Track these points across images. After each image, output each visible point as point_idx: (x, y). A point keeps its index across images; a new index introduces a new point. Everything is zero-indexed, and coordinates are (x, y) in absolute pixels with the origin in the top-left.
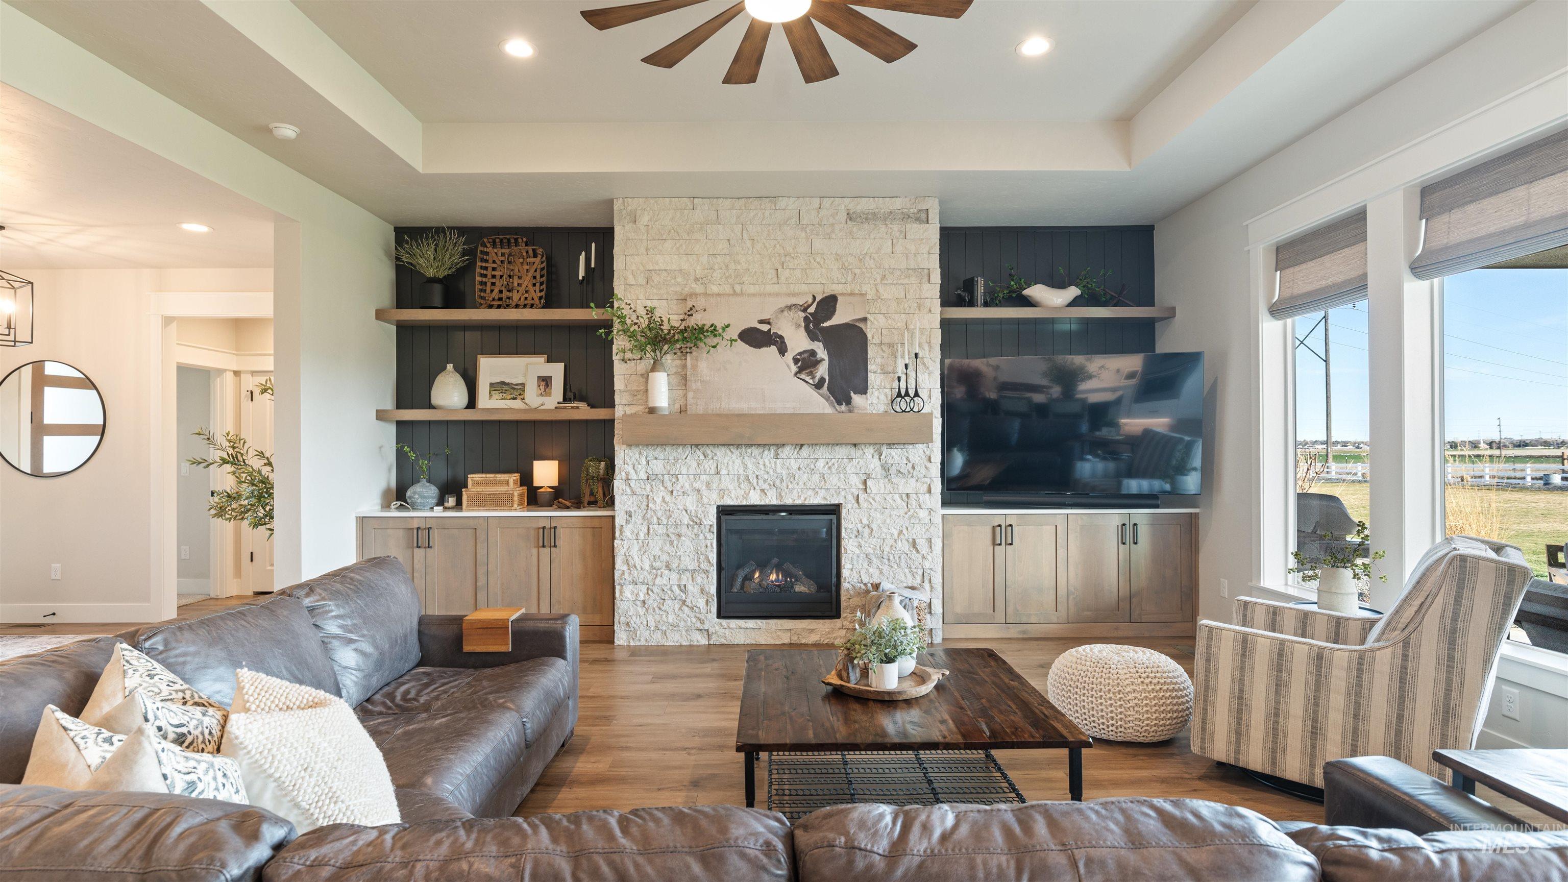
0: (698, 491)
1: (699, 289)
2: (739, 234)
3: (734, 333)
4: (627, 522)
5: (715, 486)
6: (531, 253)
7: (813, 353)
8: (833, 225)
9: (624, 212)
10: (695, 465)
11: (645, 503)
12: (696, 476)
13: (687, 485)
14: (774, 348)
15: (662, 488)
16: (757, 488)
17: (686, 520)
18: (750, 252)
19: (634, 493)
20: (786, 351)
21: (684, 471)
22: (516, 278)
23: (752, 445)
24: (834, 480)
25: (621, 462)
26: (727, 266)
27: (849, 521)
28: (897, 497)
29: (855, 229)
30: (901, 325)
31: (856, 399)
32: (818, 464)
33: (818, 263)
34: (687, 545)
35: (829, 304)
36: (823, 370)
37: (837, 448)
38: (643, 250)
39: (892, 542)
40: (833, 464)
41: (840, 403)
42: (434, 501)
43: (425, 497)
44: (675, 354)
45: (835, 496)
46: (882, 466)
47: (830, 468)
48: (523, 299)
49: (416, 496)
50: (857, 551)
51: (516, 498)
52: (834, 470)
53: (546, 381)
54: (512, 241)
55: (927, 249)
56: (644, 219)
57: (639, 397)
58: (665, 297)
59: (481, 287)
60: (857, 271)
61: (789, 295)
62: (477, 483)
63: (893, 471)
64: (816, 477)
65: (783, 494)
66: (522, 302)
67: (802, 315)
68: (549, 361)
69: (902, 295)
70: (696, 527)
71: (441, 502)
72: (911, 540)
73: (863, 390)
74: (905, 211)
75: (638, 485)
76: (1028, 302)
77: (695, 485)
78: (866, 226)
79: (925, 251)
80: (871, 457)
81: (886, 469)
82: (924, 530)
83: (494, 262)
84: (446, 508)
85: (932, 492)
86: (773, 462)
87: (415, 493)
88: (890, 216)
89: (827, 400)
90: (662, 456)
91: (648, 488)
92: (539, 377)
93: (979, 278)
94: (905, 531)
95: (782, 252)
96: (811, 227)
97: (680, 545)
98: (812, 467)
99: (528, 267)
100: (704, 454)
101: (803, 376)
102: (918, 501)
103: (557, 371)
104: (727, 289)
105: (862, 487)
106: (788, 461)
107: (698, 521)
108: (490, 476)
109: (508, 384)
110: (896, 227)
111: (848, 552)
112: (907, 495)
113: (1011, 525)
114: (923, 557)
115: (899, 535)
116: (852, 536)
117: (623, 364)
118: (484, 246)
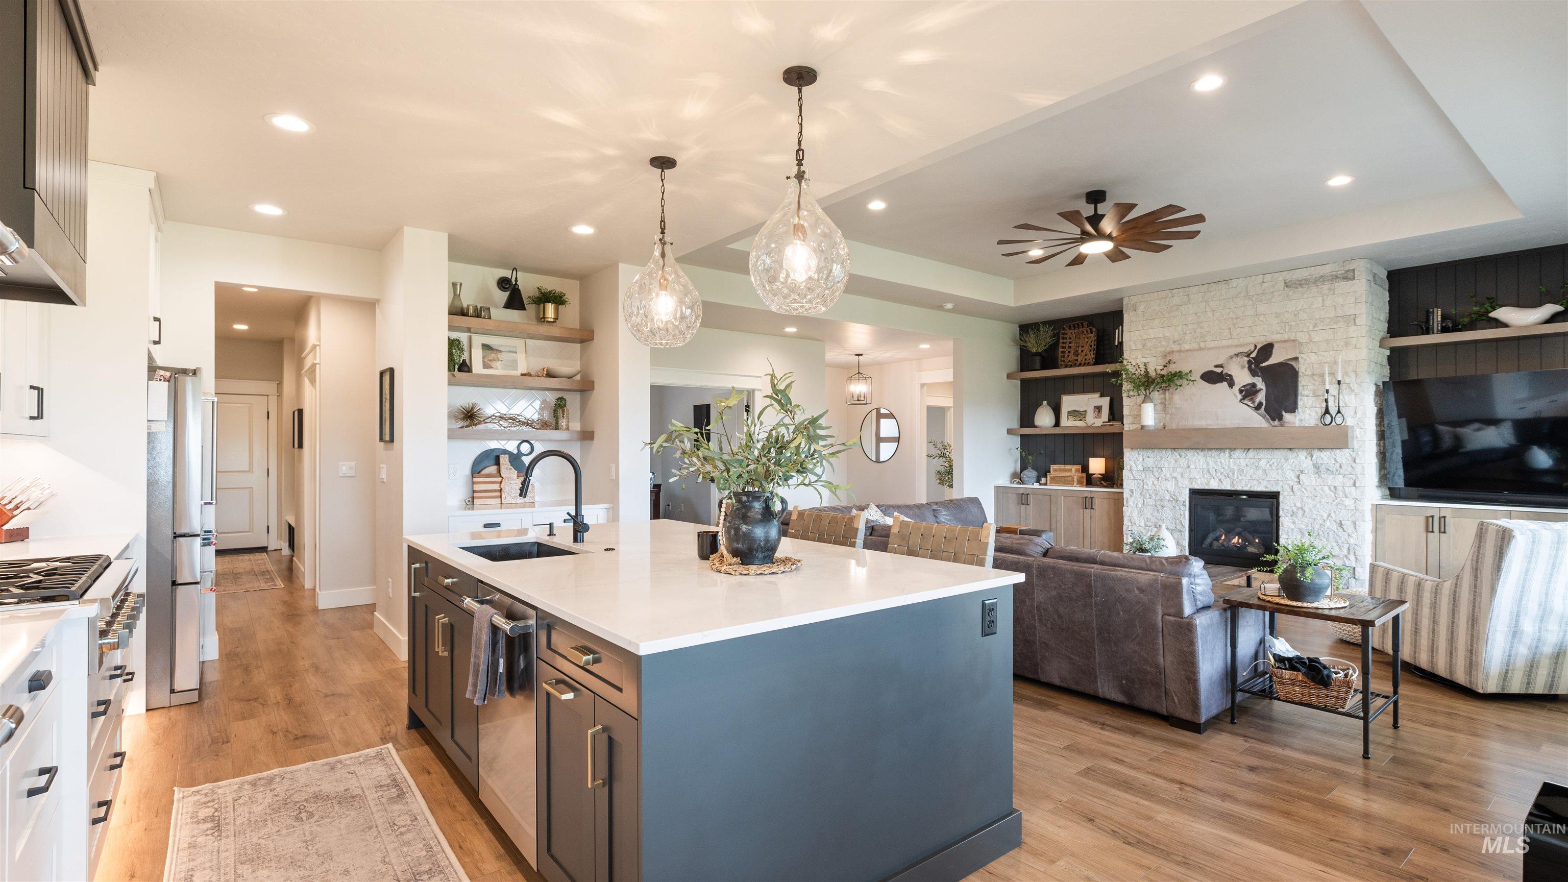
0: (1176, 478)
1: (1176, 347)
2: (1204, 309)
3: (1197, 376)
4: (1131, 496)
5: (1186, 475)
6: (1089, 331)
7: (1254, 385)
8: (1273, 292)
9: (1129, 305)
10: (1173, 461)
11: (1142, 485)
12: (1174, 469)
13: (1168, 475)
14: (1225, 384)
15: (1153, 476)
16: (1216, 478)
17: (1168, 497)
18: (1211, 320)
19: (1135, 479)
20: (1234, 385)
21: (1166, 466)
22: (1081, 347)
23: (1212, 449)
24: (1273, 475)
25: (1127, 459)
26: (1195, 331)
27: (1286, 505)
28: (1326, 488)
29: (1291, 294)
31: (1287, 416)
32: (1261, 463)
33: (1262, 321)
34: (1168, 513)
35: (1267, 350)
36: (1261, 397)
37: (1276, 452)
38: (1140, 327)
39: (1321, 522)
40: (1273, 463)
41: (1273, 420)
42: (1035, 480)
43: (1029, 478)
44: (1158, 391)
45: (1274, 486)
46: (1314, 465)
47: (1270, 465)
48: (1084, 360)
49: (1025, 477)
50: (1293, 526)
51: (1075, 480)
52: (1274, 467)
53: (1098, 409)
54: (1079, 324)
55: (1357, 299)
56: (1141, 308)
57: (1138, 419)
58: (1154, 355)
59: (1062, 355)
60: (1293, 323)
61: (1237, 346)
62: (1055, 470)
63: (1322, 468)
64: (1260, 472)
65: (1235, 483)
66: (1082, 363)
67: (1247, 359)
68: (1101, 396)
69: (1332, 337)
70: (1174, 502)
71: (1038, 481)
72: (1338, 522)
73: (1293, 409)
74: (1333, 273)
75: (1138, 473)
76: (1494, 324)
77: (1174, 475)
78: (1300, 289)
79: (1352, 301)
80: (1304, 458)
81: (1316, 467)
82: (1350, 515)
83: (1070, 338)
84: (1041, 484)
85: (1357, 485)
86: (1227, 460)
87: (1027, 475)
88: (1322, 279)
89: (1264, 417)
90: (1152, 456)
91: (1144, 476)
92: (1095, 406)
93: (1435, 309)
94: (1333, 514)
95: (1234, 316)
96: (1256, 296)
97: (1163, 513)
98: (1257, 465)
99: (1087, 340)
100: (1179, 454)
101: (1246, 402)
102: (1344, 492)
103: (1105, 402)
104: (1195, 346)
105: (1296, 479)
106: (1238, 460)
107: (1177, 498)
108: (1062, 466)
109: (1078, 411)
110: (1325, 287)
111: (1285, 526)
112: (1335, 487)
113: (1444, 517)
114: (1349, 535)
115: (1328, 516)
116: (1289, 515)
117: (1129, 399)
118: (1064, 329)
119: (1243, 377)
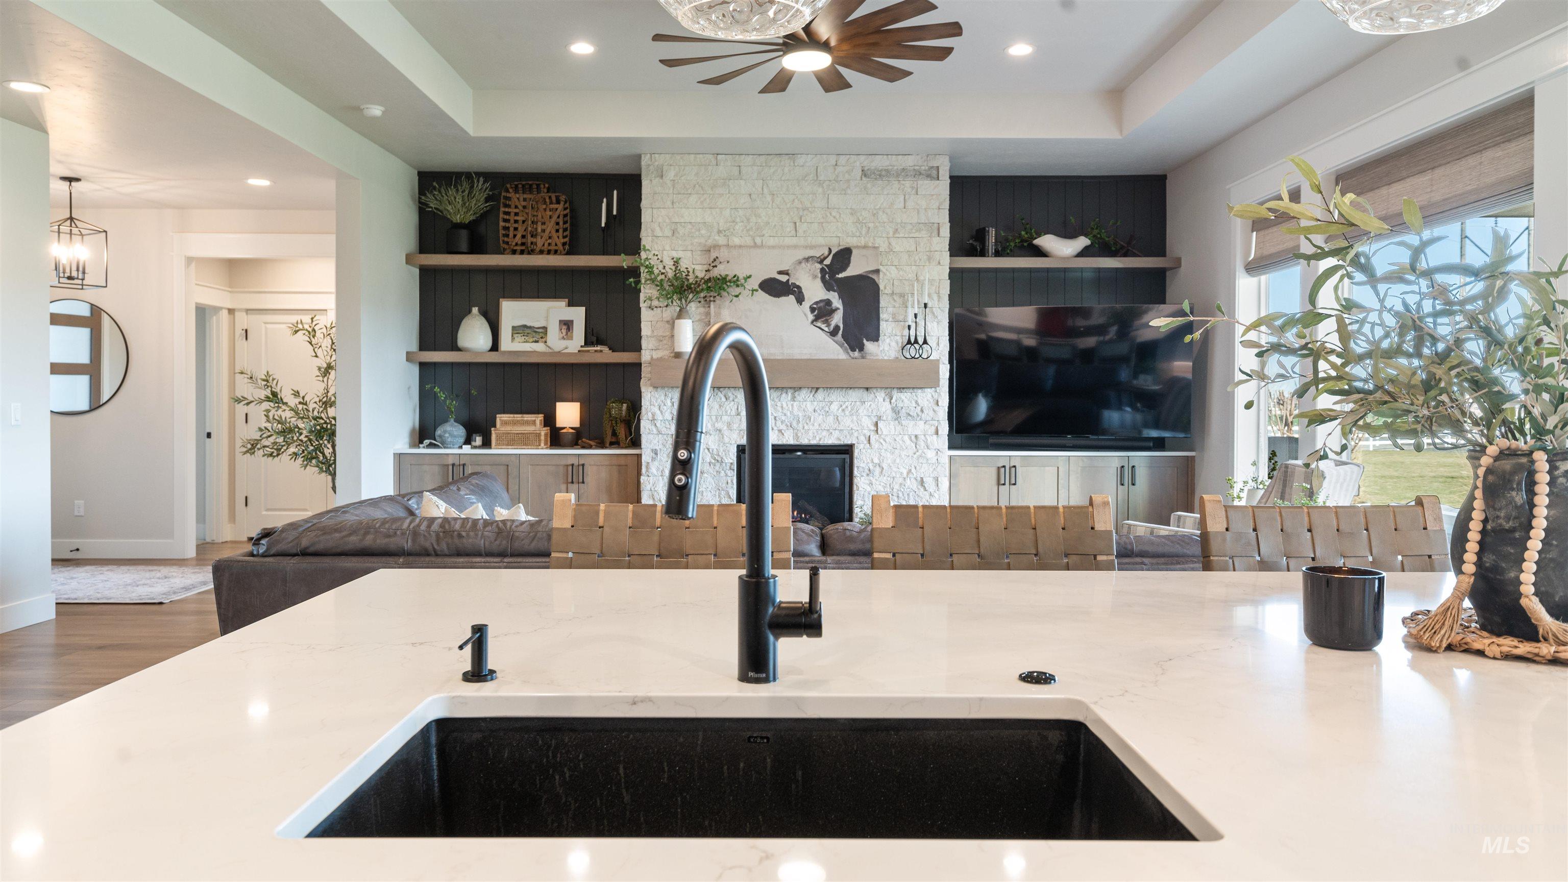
0: (720, 431)
1: (721, 240)
2: (760, 190)
3: (754, 283)
4: (653, 459)
5: (735, 426)
6: (554, 199)
7: (828, 302)
8: (848, 181)
9: (651, 167)
10: (717, 406)
11: (670, 442)
12: (718, 418)
13: (709, 426)
14: (792, 298)
16: (775, 428)
17: (708, 458)
18: (770, 206)
19: (659, 433)
20: (804, 301)
22: (539, 224)
24: (847, 422)
25: (648, 403)
26: (748, 220)
27: (862, 461)
28: (906, 438)
29: (869, 185)
30: (911, 276)
31: (869, 346)
32: (833, 407)
33: (834, 217)
34: (709, 481)
35: (843, 256)
36: (837, 319)
37: (850, 392)
38: (669, 203)
39: (901, 480)
40: (847, 407)
41: (853, 350)
42: (462, 440)
43: (455, 437)
44: (700, 302)
45: (848, 437)
46: (893, 409)
47: (843, 410)
48: (546, 244)
49: (447, 435)
50: (868, 488)
51: (543, 438)
52: (847, 413)
53: (567, 325)
54: (535, 186)
55: (937, 204)
56: (670, 175)
57: (665, 342)
58: (690, 248)
59: (504, 232)
60: (871, 225)
61: (806, 247)
62: (505, 423)
63: (903, 413)
64: (831, 419)
65: (799, 435)
66: (546, 248)
67: (819, 266)
68: (570, 304)
69: (913, 248)
70: (718, 465)
71: (468, 441)
72: (919, 479)
73: (875, 338)
74: (917, 168)
75: (664, 425)
76: (1040, 252)
77: (716, 425)
78: (880, 182)
79: (935, 206)
80: (882, 400)
81: (896, 411)
82: (931, 470)
83: (516, 207)
84: (475, 447)
85: (939, 433)
86: (790, 404)
87: (445, 432)
88: (903, 173)
89: (841, 346)
91: (673, 427)
92: (560, 321)
93: (991, 229)
94: (913, 470)
95: (800, 206)
96: (827, 183)
97: (702, 481)
98: (827, 409)
99: (551, 213)
100: (725, 396)
101: (819, 324)
102: (926, 442)
103: (578, 315)
104: (748, 241)
105: (873, 428)
106: (804, 403)
107: (720, 459)
108: (518, 417)
109: (530, 327)
110: (908, 184)
111: (860, 489)
112: (916, 436)
113: (1014, 466)
114: (931, 495)
115: (908, 473)
116: (865, 474)
117: (651, 312)
118: (507, 191)
119: (815, 291)
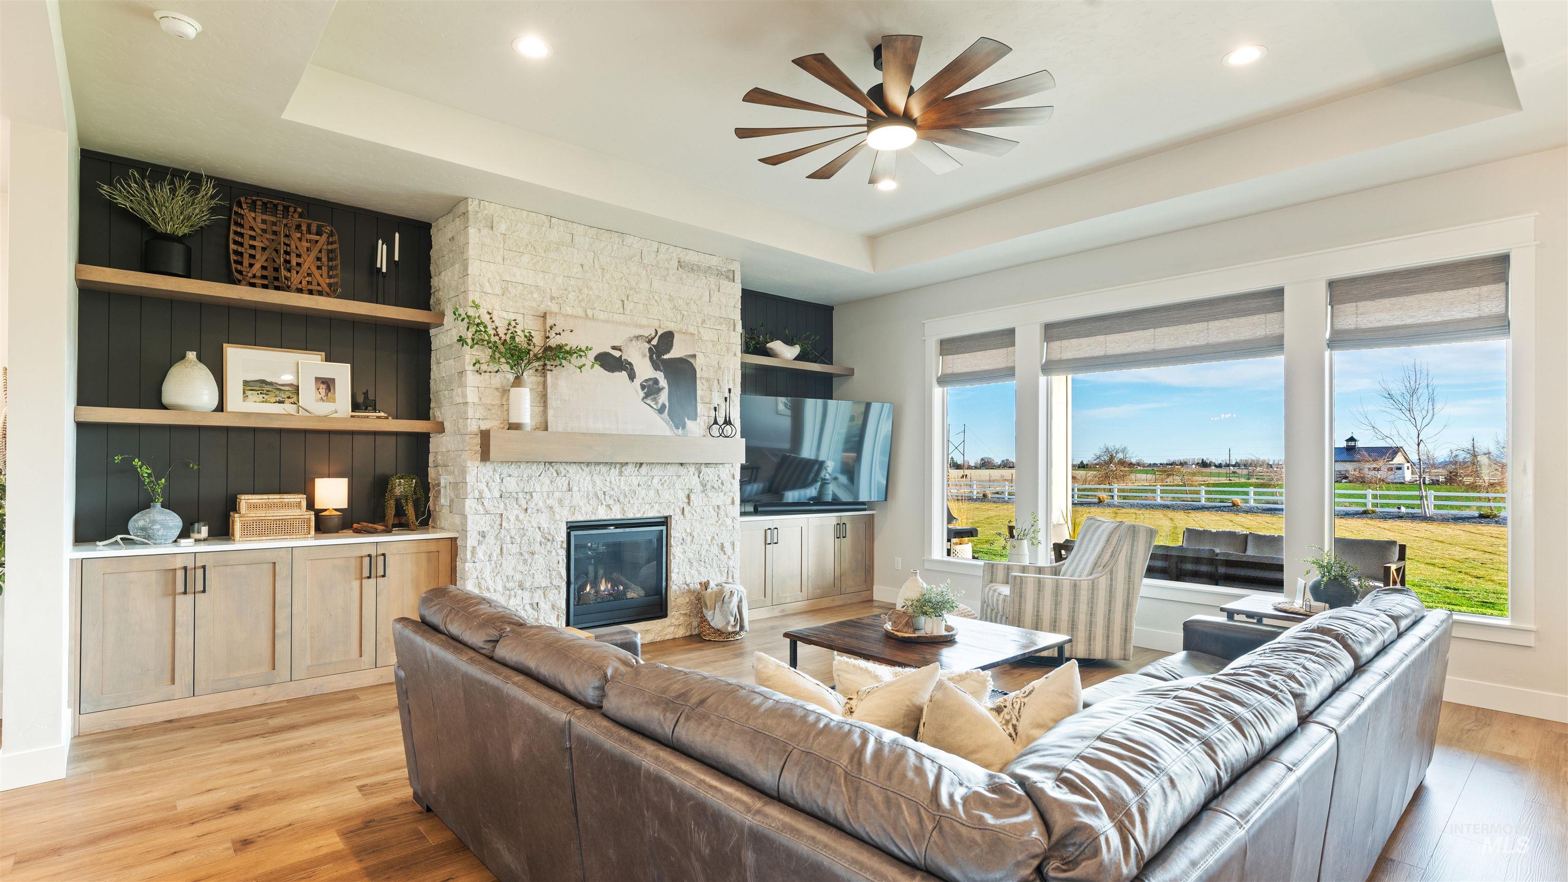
0: (551, 508)
1: (554, 308)
2: (591, 262)
4: (480, 543)
5: (567, 502)
6: (314, 228)
8: (668, 269)
9: (480, 215)
10: (548, 482)
11: (498, 522)
12: (550, 494)
13: (541, 504)
14: (624, 374)
15: (516, 506)
16: (604, 503)
17: (539, 538)
18: (600, 280)
19: (487, 512)
21: (538, 489)
22: (293, 255)
23: (600, 463)
24: (666, 495)
25: (474, 480)
26: (580, 291)
27: (677, 531)
28: (711, 508)
29: (684, 276)
30: (715, 363)
31: (689, 423)
32: (654, 481)
33: (656, 301)
35: (667, 339)
36: (664, 397)
38: (500, 259)
39: (707, 547)
40: (665, 481)
41: (677, 428)
44: (536, 371)
45: (667, 509)
46: (701, 482)
47: (662, 484)
48: (304, 283)
50: (682, 557)
51: (302, 524)
52: (666, 486)
53: (327, 384)
54: (280, 208)
55: (733, 303)
56: (502, 227)
57: (494, 411)
58: (521, 311)
59: (235, 258)
60: (685, 313)
61: (633, 326)
63: (709, 486)
64: (652, 493)
65: (625, 509)
66: (305, 286)
67: (647, 346)
69: (716, 339)
70: (549, 544)
71: (187, 533)
72: (720, 544)
74: (719, 268)
75: (491, 503)
77: (548, 502)
78: (692, 275)
79: (732, 305)
80: (693, 475)
81: (704, 485)
82: (729, 535)
84: (191, 542)
85: (734, 503)
86: (618, 478)
88: (709, 271)
89: (668, 424)
90: (516, 474)
91: (502, 506)
92: (317, 379)
94: (716, 537)
95: (627, 285)
96: (650, 267)
97: (533, 563)
98: (650, 483)
99: (308, 245)
100: (556, 471)
101: (648, 401)
102: (725, 511)
103: (341, 373)
104: (580, 312)
105: (686, 500)
106: (630, 478)
107: (551, 538)
108: (273, 498)
109: (271, 384)
110: (712, 280)
111: (677, 558)
112: (718, 506)
113: (776, 528)
114: (729, 558)
115: (712, 540)
116: (679, 544)
118: (240, 205)
119: (645, 370)
